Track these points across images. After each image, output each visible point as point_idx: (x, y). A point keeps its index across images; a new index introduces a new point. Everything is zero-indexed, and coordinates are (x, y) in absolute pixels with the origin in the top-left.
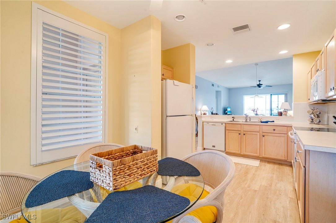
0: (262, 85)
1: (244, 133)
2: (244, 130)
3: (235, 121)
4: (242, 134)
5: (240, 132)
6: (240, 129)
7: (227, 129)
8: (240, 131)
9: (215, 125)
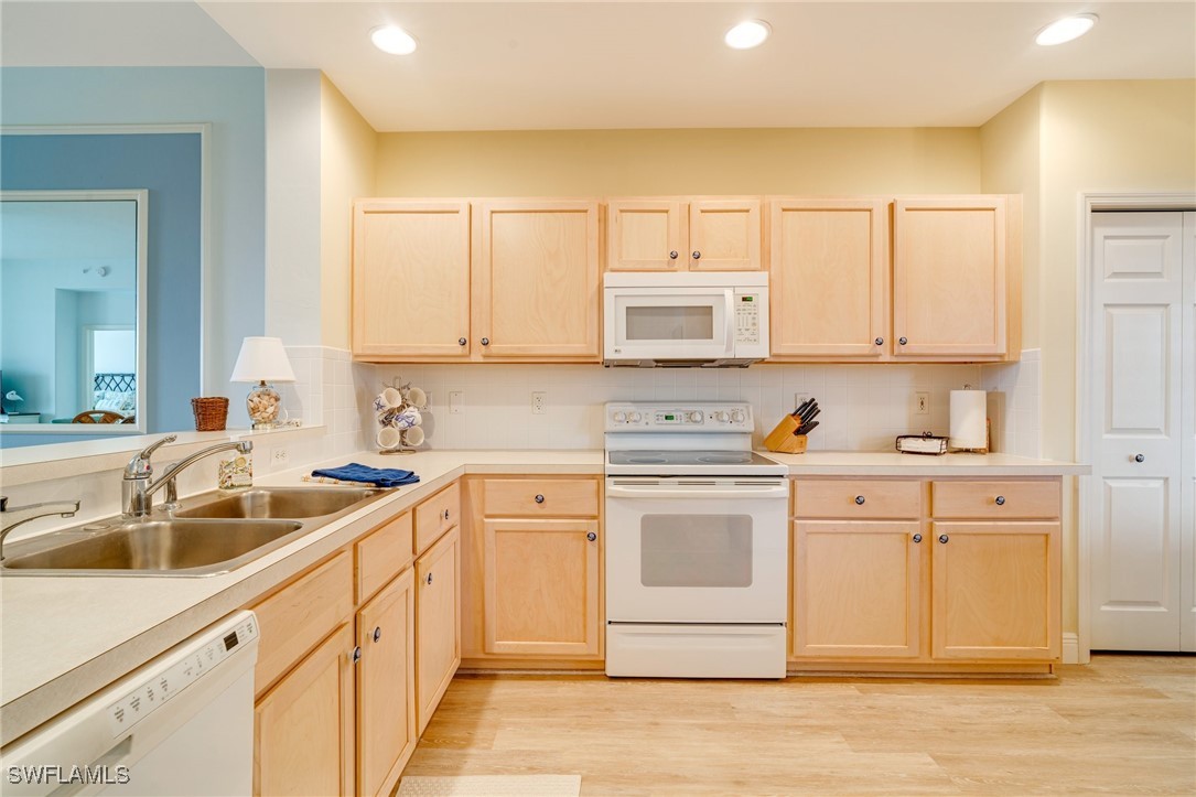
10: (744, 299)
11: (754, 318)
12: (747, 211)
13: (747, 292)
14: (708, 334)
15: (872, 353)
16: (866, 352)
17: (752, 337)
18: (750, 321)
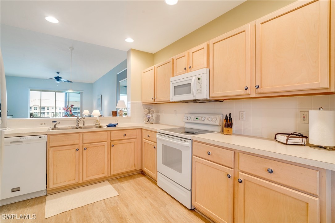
0: (61, 78)
1: (85, 146)
2: (84, 142)
3: (58, 129)
4: (81, 150)
5: (77, 147)
6: (76, 142)
7: (51, 145)
8: (78, 144)
9: (21, 142)
10: (198, 79)
11: (201, 85)
12: (204, 48)
13: (199, 77)
14: (189, 92)
15: (245, 93)
16: (243, 93)
17: (200, 92)
18: (200, 86)
